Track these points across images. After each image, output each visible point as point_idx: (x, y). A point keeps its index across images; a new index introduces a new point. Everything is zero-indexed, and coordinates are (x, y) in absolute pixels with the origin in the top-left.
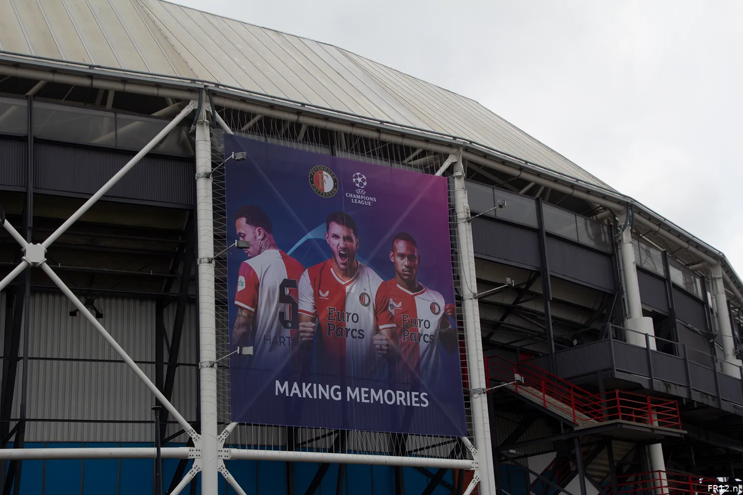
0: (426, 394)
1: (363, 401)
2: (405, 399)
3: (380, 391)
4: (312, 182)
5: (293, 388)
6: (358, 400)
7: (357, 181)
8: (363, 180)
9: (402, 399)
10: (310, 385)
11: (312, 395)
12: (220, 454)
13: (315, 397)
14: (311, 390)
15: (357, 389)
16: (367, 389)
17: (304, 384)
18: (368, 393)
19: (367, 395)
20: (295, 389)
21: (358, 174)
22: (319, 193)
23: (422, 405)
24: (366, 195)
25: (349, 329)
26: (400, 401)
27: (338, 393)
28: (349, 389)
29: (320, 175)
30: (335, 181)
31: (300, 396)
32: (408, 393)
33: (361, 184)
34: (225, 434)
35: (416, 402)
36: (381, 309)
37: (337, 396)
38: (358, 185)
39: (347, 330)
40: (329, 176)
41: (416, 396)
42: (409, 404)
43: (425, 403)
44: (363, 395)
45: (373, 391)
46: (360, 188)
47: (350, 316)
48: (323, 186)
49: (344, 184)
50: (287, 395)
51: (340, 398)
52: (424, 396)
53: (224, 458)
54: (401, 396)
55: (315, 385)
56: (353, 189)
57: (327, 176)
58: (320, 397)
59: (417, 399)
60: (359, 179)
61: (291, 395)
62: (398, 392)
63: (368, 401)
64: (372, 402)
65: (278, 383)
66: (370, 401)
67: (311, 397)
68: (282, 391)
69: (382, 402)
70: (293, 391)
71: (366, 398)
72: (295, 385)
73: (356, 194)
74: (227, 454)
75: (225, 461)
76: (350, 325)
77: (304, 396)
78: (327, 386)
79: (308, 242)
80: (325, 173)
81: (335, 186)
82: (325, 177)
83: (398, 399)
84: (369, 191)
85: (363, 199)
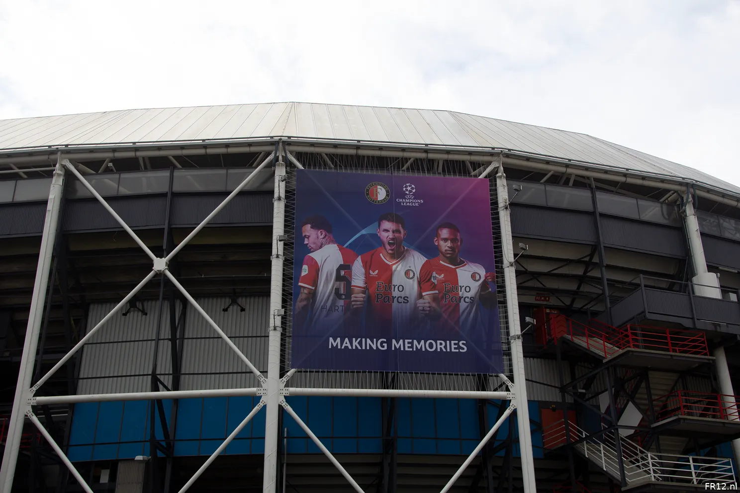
0: (465, 342)
1: (407, 349)
2: (445, 347)
3: (422, 342)
4: (368, 194)
5: (345, 343)
6: (402, 349)
7: (407, 190)
8: (412, 188)
9: (442, 347)
10: (359, 339)
11: (361, 347)
12: (282, 392)
13: (364, 348)
14: (360, 343)
15: (401, 341)
16: (411, 341)
17: (354, 339)
18: (412, 343)
19: (410, 345)
20: (346, 343)
21: (408, 184)
22: (373, 201)
23: (461, 350)
24: (414, 199)
25: (396, 297)
26: (441, 348)
27: (384, 344)
28: (394, 341)
29: (375, 189)
30: (387, 192)
31: (350, 348)
32: (448, 342)
33: (410, 191)
34: (286, 378)
35: (455, 348)
36: (424, 280)
37: (383, 347)
38: (407, 192)
39: (394, 298)
40: (382, 188)
41: (455, 344)
42: (448, 350)
43: (464, 349)
44: (407, 345)
45: (415, 342)
46: (409, 194)
47: (397, 287)
48: (377, 196)
49: (395, 192)
50: (339, 347)
51: (386, 348)
52: (463, 344)
53: (284, 394)
54: (441, 344)
55: (364, 340)
56: (403, 195)
57: (381, 189)
58: (368, 348)
59: (456, 346)
60: (409, 188)
61: (343, 348)
62: (439, 342)
63: (411, 350)
64: (415, 350)
65: (331, 339)
66: (413, 349)
67: (359, 348)
68: (335, 345)
69: (423, 349)
70: (344, 345)
71: (409, 347)
72: (347, 340)
73: (405, 199)
74: (287, 392)
75: (285, 397)
76: (396, 293)
77: (354, 348)
78: (375, 340)
79: (362, 236)
80: (379, 187)
81: (387, 195)
82: (379, 190)
83: (439, 347)
84: (416, 196)
85: (412, 202)
